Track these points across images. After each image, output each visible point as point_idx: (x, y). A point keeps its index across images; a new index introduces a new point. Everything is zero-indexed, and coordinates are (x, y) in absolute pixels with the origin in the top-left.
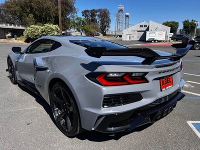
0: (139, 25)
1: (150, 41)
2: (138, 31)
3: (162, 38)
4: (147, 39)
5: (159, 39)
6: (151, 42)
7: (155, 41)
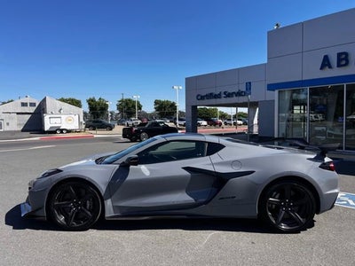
0: (19, 102)
1: (52, 132)
2: (18, 113)
3: (74, 125)
4: (47, 128)
5: (68, 128)
6: (55, 132)
7: (62, 131)
